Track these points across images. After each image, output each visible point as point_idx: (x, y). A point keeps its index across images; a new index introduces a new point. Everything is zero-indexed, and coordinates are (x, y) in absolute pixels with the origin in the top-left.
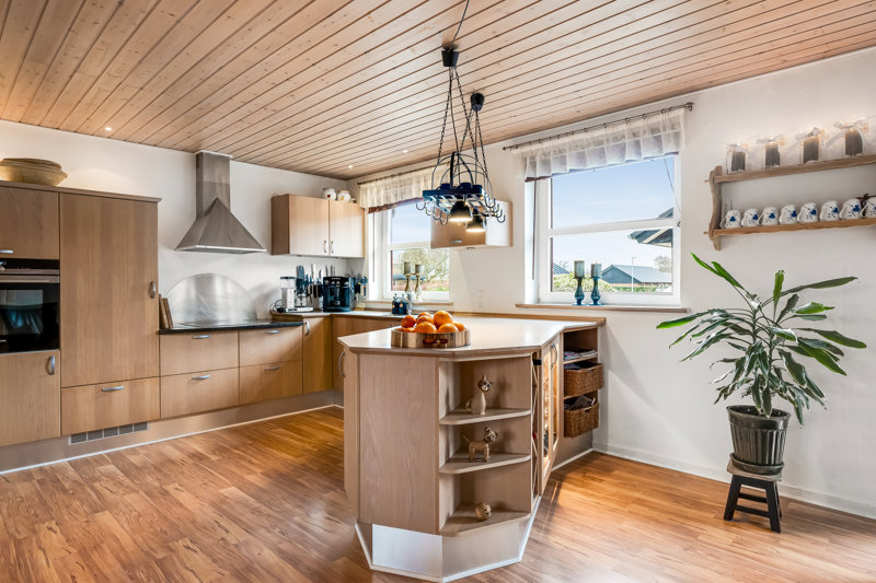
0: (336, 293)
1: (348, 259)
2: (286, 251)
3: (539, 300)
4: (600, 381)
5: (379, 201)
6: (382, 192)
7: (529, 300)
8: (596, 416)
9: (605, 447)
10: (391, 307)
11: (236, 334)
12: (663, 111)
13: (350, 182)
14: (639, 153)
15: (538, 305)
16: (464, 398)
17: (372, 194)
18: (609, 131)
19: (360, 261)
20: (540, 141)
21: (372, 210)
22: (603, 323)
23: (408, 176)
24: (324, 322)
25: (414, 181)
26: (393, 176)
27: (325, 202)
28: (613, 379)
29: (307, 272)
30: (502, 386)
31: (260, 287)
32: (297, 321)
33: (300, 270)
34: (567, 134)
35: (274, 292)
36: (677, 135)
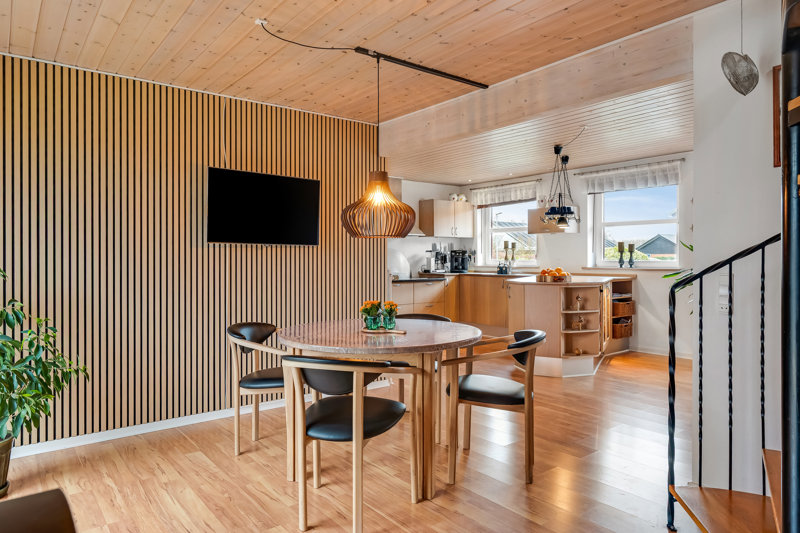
0: (459, 259)
1: (460, 238)
2: (432, 235)
3: (596, 265)
4: (633, 310)
5: (486, 201)
6: (489, 196)
7: (590, 264)
8: (631, 329)
9: (636, 348)
10: (496, 270)
11: (412, 284)
12: (669, 161)
13: (463, 188)
14: (656, 183)
15: (595, 267)
16: (569, 305)
17: (480, 197)
18: (639, 169)
19: (472, 240)
20: (597, 172)
21: (480, 207)
22: (635, 278)
23: (508, 187)
24: (455, 279)
25: (513, 190)
26: (497, 186)
27: (452, 202)
28: (641, 309)
29: (438, 247)
30: (586, 300)
31: (414, 257)
32: (440, 277)
33: (434, 246)
34: (614, 169)
35: (421, 260)
36: (677, 175)
